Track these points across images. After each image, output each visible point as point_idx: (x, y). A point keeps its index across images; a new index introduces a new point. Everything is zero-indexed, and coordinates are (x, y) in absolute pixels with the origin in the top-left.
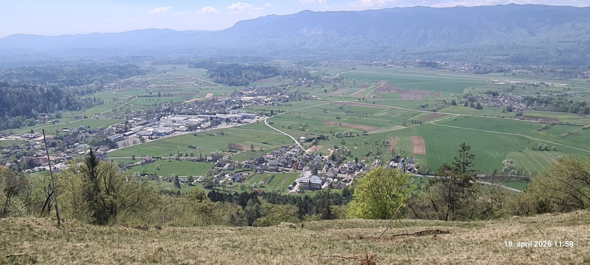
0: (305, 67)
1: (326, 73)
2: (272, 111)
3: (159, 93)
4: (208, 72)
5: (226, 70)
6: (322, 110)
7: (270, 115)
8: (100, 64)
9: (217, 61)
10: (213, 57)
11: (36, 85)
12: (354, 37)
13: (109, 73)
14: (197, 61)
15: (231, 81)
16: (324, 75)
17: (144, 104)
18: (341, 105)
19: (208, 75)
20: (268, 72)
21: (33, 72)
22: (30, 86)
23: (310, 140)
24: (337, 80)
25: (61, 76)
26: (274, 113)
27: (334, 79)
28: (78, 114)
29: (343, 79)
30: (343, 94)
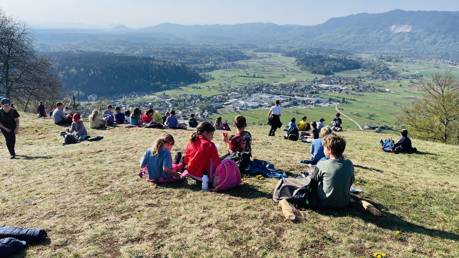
0: (385, 62)
1: (405, 69)
2: (344, 99)
3: (254, 75)
4: (296, 61)
5: (312, 60)
6: (393, 103)
7: (341, 102)
8: (217, 49)
9: (306, 52)
10: (303, 48)
11: (172, 61)
12: (443, 36)
13: (222, 56)
14: (290, 51)
15: (314, 70)
16: (403, 70)
17: (241, 82)
18: (414, 100)
19: (296, 63)
20: (349, 65)
21: (171, 51)
22: (168, 61)
23: (374, 128)
24: (415, 76)
25: (189, 56)
26: (345, 100)
27: (413, 75)
28: (195, 85)
29: (422, 76)
30: (418, 90)
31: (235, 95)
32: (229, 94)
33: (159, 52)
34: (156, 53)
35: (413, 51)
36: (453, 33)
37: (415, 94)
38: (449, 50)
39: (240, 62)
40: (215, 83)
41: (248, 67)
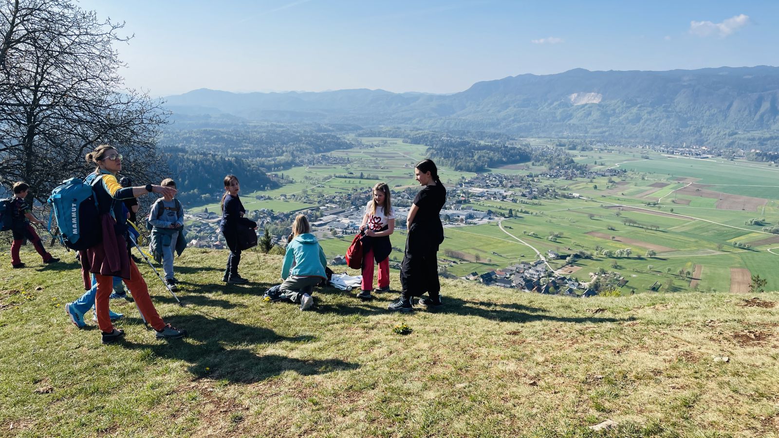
0: (567, 151)
1: (599, 161)
2: (511, 211)
3: (362, 174)
4: (428, 150)
5: (453, 149)
6: (587, 215)
7: (507, 216)
8: (294, 132)
9: (441, 136)
10: (437, 130)
11: (217, 153)
12: (650, 109)
13: (303, 144)
14: (416, 135)
15: (458, 165)
16: (596, 163)
17: (341, 187)
18: (618, 210)
19: (428, 154)
20: (512, 155)
21: (215, 136)
22: (210, 154)
23: (563, 257)
24: (614, 172)
25: (246, 144)
26: (513, 213)
27: (611, 171)
28: (261, 193)
29: (625, 171)
30: (623, 194)
31: (332, 208)
32: (321, 208)
33: (193, 138)
34: (188, 140)
35: (607, 133)
36: (663, 105)
37: (619, 200)
38: (660, 131)
39: (335, 154)
40: (295, 190)
41: (349, 161)
